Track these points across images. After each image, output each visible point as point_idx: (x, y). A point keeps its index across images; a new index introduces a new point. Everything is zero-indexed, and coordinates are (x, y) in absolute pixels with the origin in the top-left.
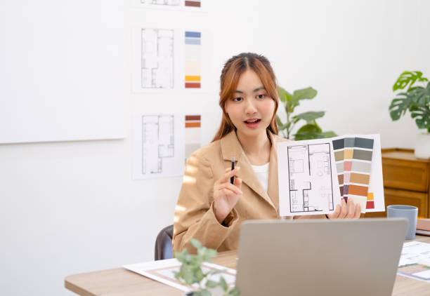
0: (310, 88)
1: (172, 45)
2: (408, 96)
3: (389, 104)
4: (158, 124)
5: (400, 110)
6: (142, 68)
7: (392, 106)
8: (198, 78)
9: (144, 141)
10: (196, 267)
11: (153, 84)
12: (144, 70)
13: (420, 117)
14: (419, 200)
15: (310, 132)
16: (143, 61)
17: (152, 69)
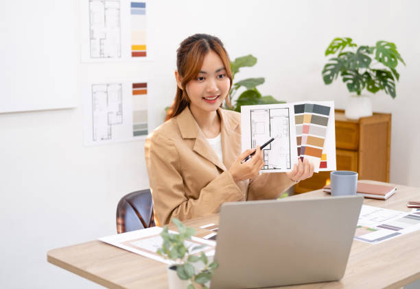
0: (250, 56)
1: (119, 16)
2: (339, 61)
3: (322, 68)
4: (107, 92)
5: (332, 74)
6: (91, 39)
7: (325, 71)
8: (144, 47)
9: (94, 109)
10: (179, 244)
11: (101, 54)
12: (92, 41)
13: (350, 82)
14: (350, 158)
15: (251, 97)
16: (92, 32)
17: (101, 39)
